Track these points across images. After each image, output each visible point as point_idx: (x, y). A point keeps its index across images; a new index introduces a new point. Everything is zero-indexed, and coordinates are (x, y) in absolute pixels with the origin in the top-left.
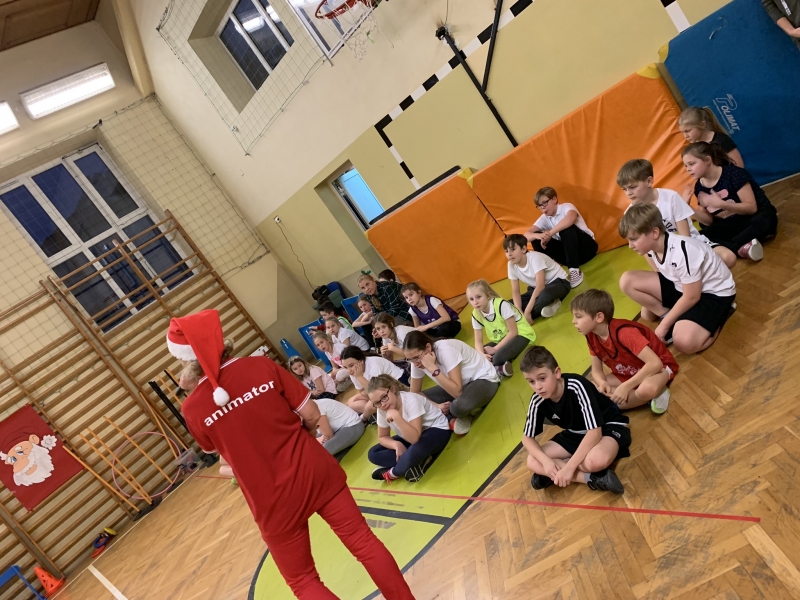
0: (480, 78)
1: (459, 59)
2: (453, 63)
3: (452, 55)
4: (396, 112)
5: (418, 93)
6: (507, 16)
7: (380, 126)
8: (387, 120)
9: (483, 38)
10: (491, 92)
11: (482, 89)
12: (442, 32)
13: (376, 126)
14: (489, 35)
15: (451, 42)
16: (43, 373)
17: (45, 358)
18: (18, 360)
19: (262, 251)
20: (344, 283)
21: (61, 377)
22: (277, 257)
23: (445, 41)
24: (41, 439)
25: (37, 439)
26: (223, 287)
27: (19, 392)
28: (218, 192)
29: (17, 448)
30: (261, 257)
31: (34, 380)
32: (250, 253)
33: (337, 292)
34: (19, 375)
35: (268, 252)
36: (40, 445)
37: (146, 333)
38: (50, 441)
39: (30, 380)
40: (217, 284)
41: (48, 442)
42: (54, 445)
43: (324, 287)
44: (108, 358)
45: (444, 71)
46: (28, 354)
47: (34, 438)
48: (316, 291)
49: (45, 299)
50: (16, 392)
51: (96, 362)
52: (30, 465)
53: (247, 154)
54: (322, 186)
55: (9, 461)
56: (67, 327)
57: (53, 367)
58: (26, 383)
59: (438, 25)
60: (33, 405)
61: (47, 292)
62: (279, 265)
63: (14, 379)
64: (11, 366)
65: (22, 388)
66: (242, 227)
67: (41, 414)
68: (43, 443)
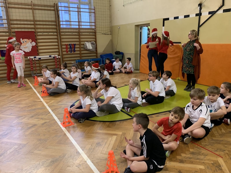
0: (201, 23)
1: (199, 15)
2: (197, 15)
3: (198, 12)
4: (171, 19)
5: (181, 17)
6: (221, 11)
7: (164, 20)
8: (168, 19)
9: (210, 13)
10: (201, 29)
11: (199, 26)
12: (200, 5)
13: (163, 19)
14: (212, 13)
15: (201, 9)
16: (42, 26)
17: (44, 23)
18: (38, 19)
19: (109, 33)
20: (125, 54)
21: (45, 30)
22: (112, 37)
23: (199, 8)
24: (32, 42)
25: (31, 41)
26: (95, 36)
27: (33, 27)
28: (109, 11)
29: (26, 40)
30: (108, 34)
31: (39, 26)
32: (107, 32)
33: (122, 55)
34: (36, 23)
35: (111, 34)
36: (31, 43)
37: (71, 34)
38: (34, 44)
39: (38, 26)
40: (94, 34)
41: (33, 44)
42: (34, 45)
43: (119, 52)
44: (59, 33)
45: (193, 15)
46: (41, 19)
47: (31, 40)
48: (117, 51)
49: (53, 8)
50: (33, 26)
51: (55, 32)
52: (26, 46)
53: (124, 6)
54: (137, 26)
55: (22, 42)
56: (53, 19)
57: (45, 26)
58: (36, 26)
59: (200, 2)
60: (35, 32)
61: (54, 7)
62: (111, 39)
63: (34, 23)
64: (35, 19)
65: (35, 26)
66: (109, 24)
67: (36, 36)
68: (32, 43)
